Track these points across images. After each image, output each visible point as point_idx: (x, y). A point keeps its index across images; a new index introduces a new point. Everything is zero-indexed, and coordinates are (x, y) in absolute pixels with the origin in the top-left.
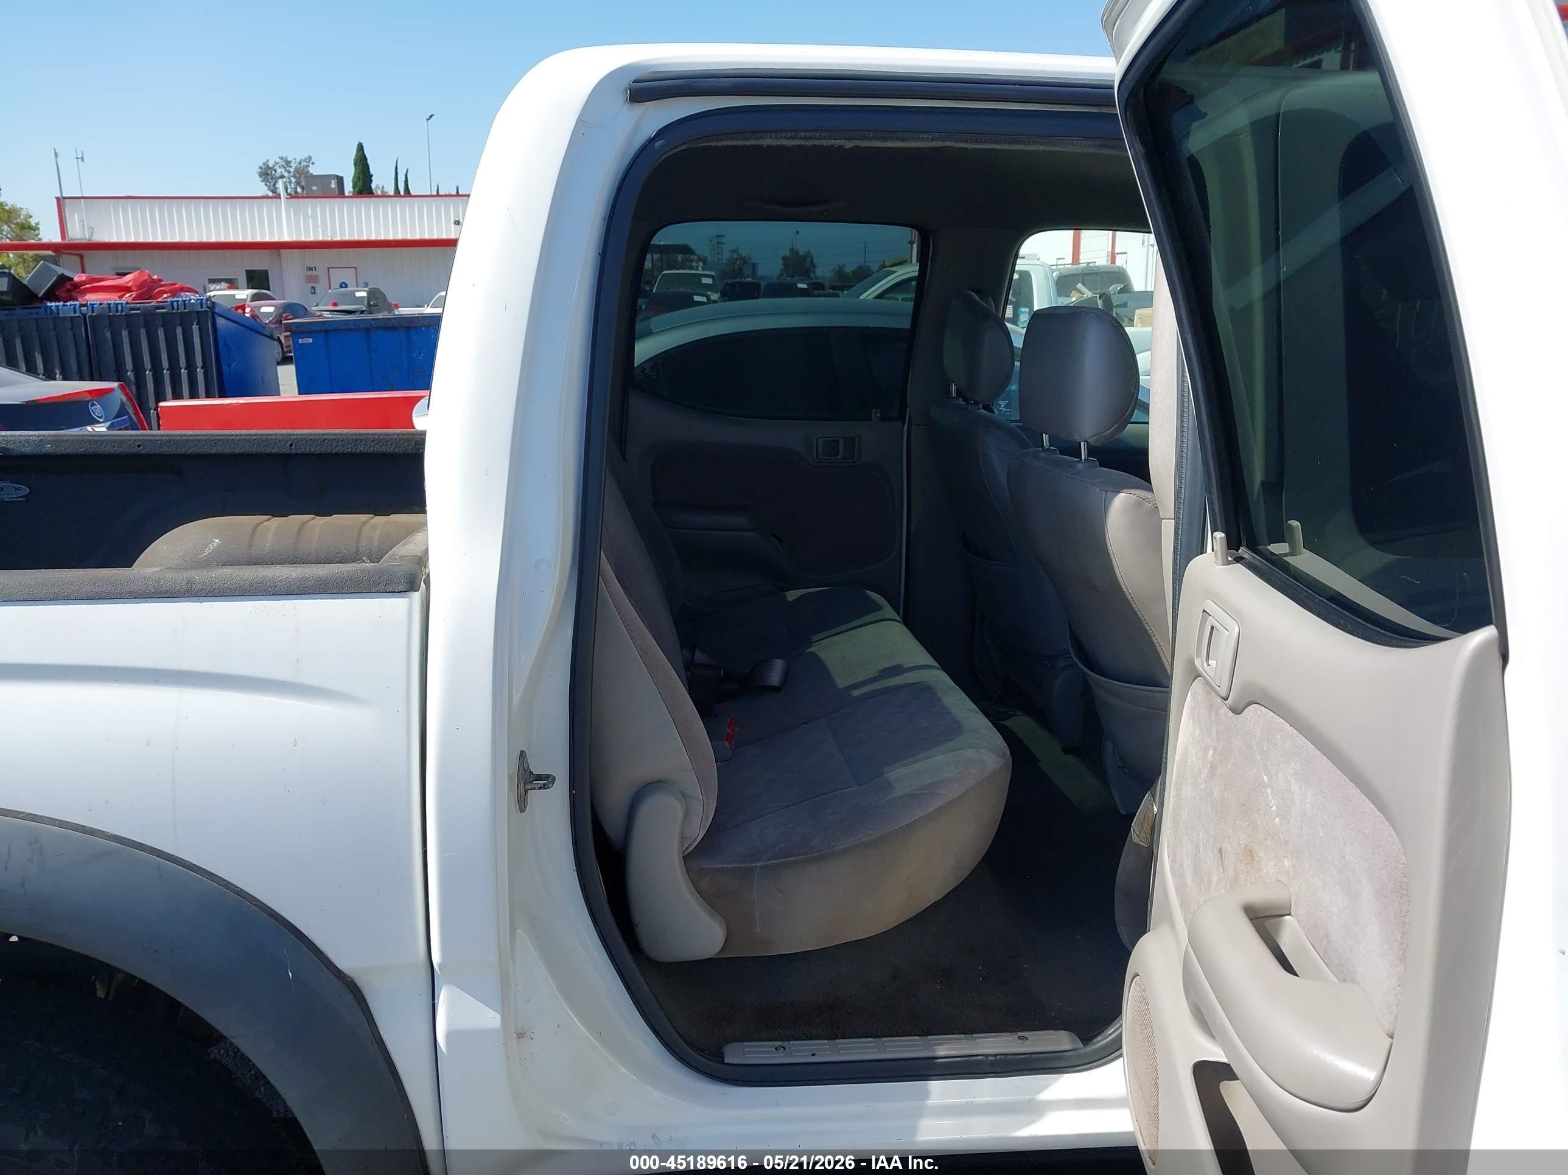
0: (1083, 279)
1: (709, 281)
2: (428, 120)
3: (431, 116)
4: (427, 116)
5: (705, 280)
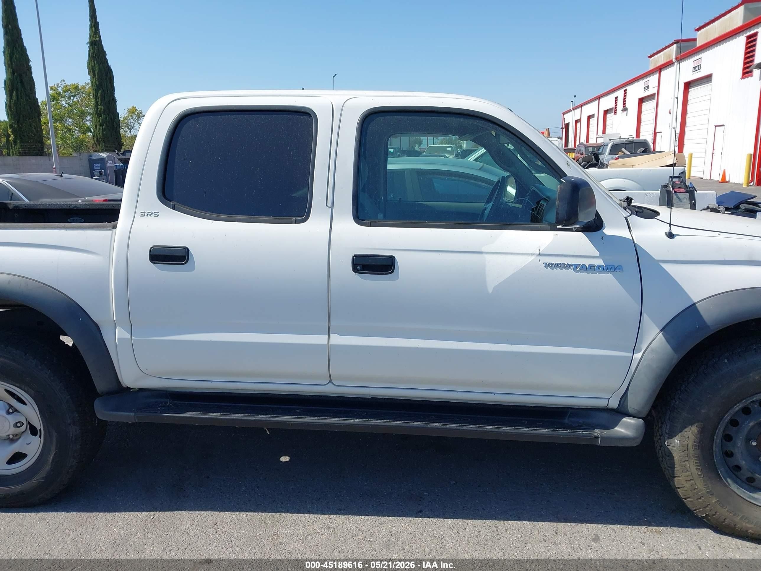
0: (625, 146)
1: (450, 149)
2: (334, 77)
3: (336, 75)
4: (334, 75)
5: (448, 149)
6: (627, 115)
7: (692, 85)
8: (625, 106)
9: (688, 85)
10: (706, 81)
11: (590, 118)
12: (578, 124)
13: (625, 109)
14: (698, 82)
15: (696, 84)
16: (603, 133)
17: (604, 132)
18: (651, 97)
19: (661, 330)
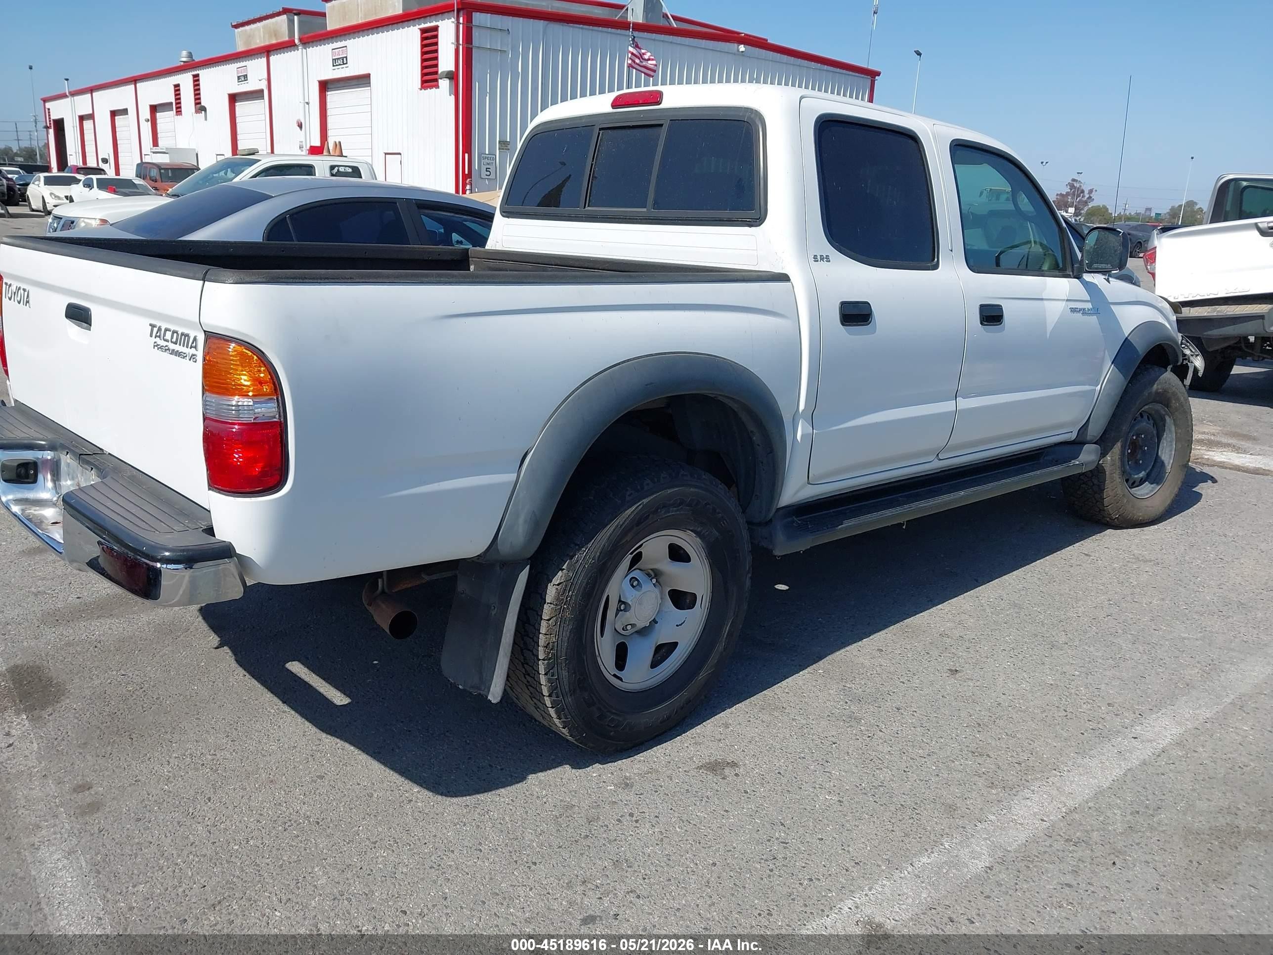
6: (206, 119)
7: (332, 86)
8: (200, 103)
9: (325, 86)
10: (357, 83)
11: (115, 116)
12: (88, 124)
13: (200, 108)
14: (342, 84)
15: (339, 86)
16: (154, 146)
17: (155, 143)
18: (256, 95)
19: (1112, 363)
